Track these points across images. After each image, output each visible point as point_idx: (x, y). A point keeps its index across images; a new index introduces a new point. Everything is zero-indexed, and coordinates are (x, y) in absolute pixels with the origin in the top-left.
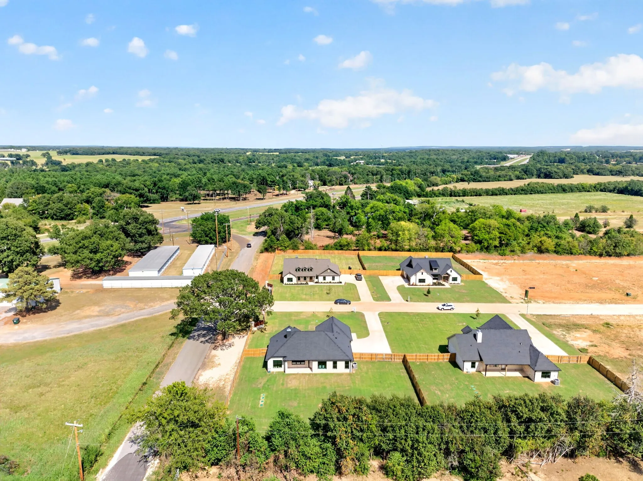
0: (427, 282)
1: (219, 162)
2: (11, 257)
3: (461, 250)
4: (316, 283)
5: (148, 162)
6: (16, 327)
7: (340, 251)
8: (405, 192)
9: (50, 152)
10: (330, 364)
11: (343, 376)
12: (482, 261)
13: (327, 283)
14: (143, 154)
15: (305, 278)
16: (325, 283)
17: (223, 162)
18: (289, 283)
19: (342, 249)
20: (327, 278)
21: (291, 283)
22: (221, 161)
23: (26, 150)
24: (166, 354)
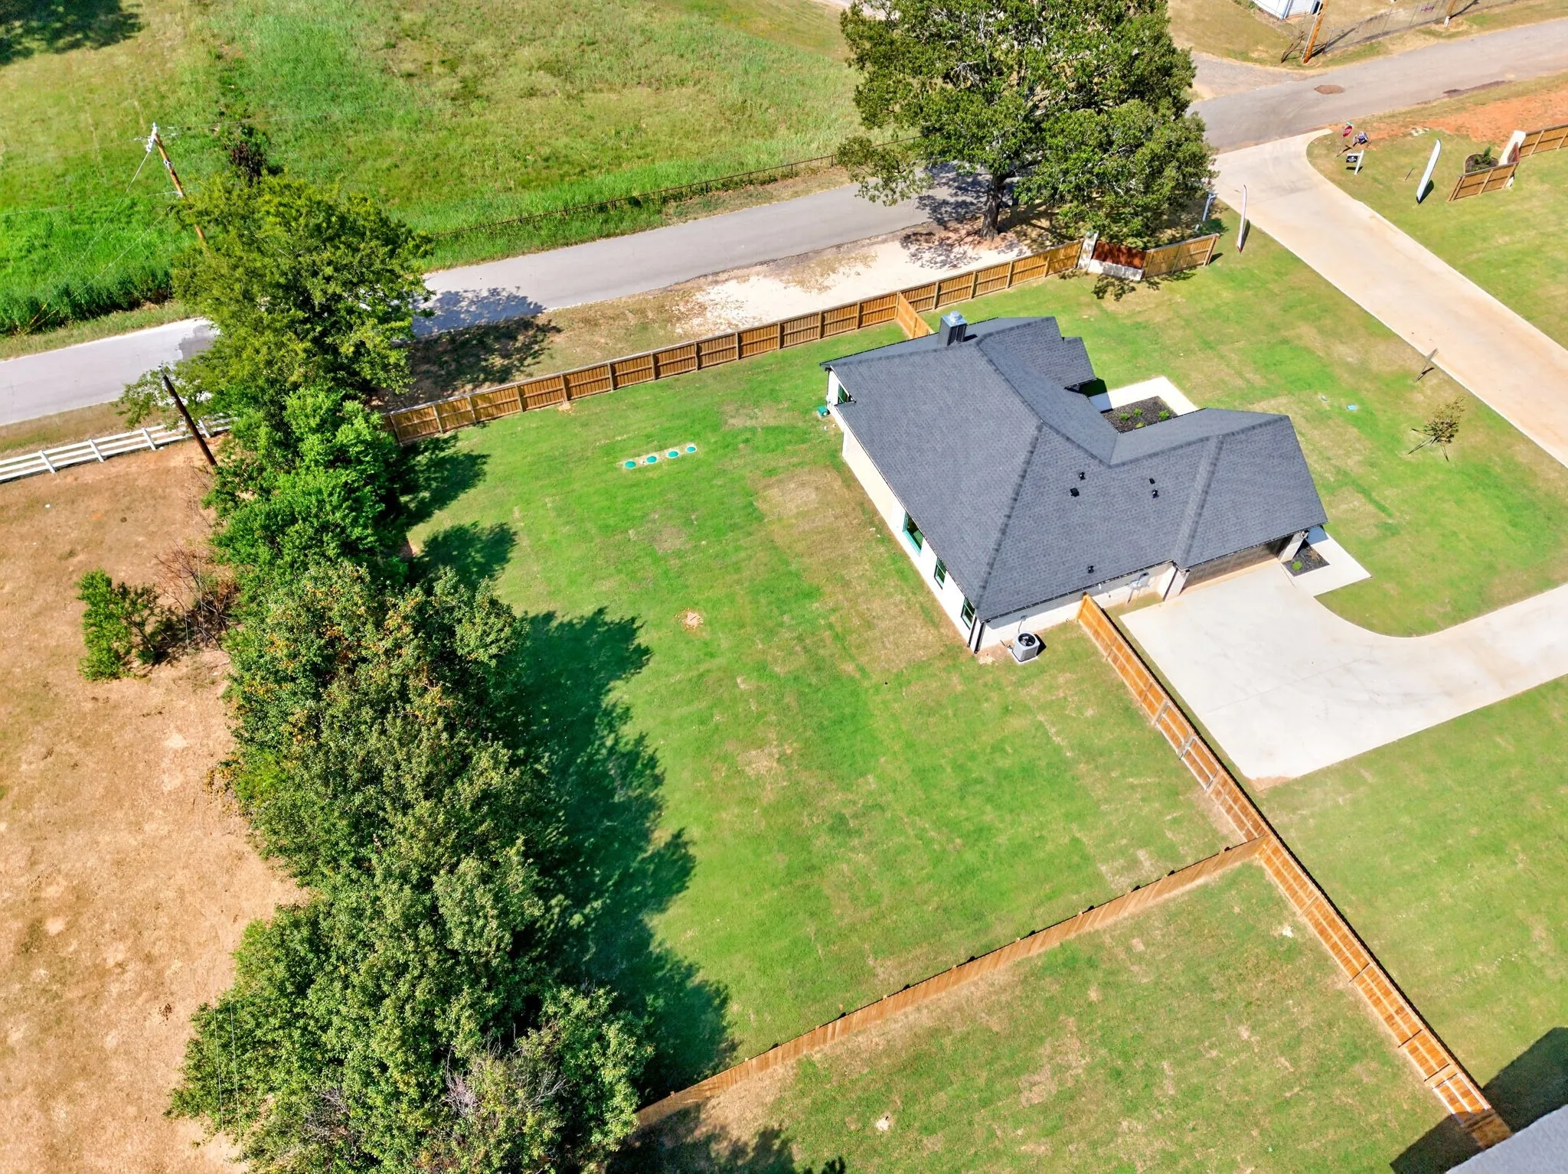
10: (928, 552)
11: (926, 630)
24: (814, 172)
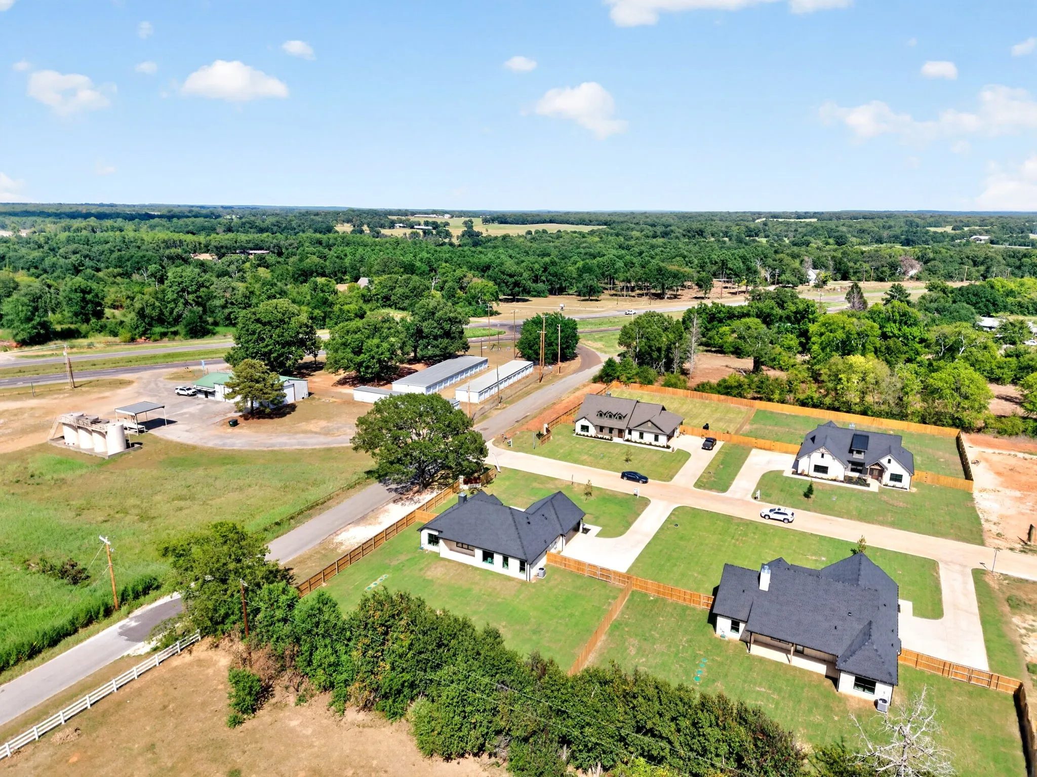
0: (831, 474)
1: (694, 236)
2: (270, 348)
3: (986, 427)
4: (628, 440)
5: (586, 235)
6: (230, 430)
7: (723, 397)
8: (988, 301)
9: (473, 219)
10: (498, 558)
11: (512, 582)
12: (1021, 455)
13: (645, 444)
14: (590, 223)
15: (611, 430)
16: (640, 443)
17: (702, 235)
18: (582, 433)
19: (727, 394)
20: (645, 435)
21: (586, 434)
22: (698, 234)
23: (449, 216)
24: (337, 495)
